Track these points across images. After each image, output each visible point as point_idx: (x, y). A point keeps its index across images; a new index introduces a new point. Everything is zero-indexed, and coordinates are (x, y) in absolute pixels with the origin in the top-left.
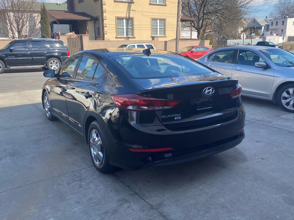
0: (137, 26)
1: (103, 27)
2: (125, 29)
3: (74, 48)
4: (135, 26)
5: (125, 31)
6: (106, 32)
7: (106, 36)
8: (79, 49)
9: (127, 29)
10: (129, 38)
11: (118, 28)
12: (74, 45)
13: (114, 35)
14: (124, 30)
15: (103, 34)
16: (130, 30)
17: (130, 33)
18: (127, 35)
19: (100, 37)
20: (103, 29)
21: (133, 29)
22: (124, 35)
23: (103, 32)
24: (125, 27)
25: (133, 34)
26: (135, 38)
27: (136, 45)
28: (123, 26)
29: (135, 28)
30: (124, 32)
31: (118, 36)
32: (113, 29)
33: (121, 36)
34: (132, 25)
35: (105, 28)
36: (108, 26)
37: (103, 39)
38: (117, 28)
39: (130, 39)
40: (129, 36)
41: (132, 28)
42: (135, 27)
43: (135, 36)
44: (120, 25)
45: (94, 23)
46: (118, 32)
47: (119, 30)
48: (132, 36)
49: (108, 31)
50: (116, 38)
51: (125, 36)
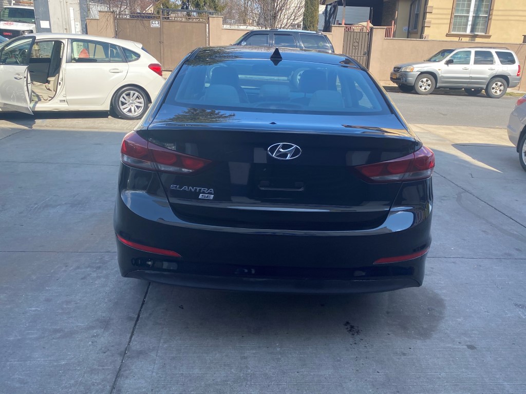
0: (500, 13)
1: (425, 13)
2: (470, 19)
3: (354, 51)
4: (494, 13)
5: (470, 23)
6: (430, 22)
7: (427, 31)
8: (362, 53)
9: (476, 18)
10: (476, 36)
11: (455, 16)
12: (356, 44)
13: (445, 29)
14: (468, 20)
15: (423, 28)
16: (481, 21)
17: (480, 27)
18: (473, 30)
19: (416, 33)
20: (424, 17)
21: (488, 19)
22: (465, 30)
23: (423, 22)
24: (471, 14)
25: (486, 29)
26: (489, 37)
27: (473, 51)
28: (468, 11)
29: (493, 17)
30: (467, 25)
31: (452, 33)
32: (444, 17)
33: (460, 31)
34: (489, 11)
35: (428, 16)
36: (434, 11)
37: (421, 37)
38: (453, 16)
39: (477, 40)
40: (476, 33)
41: (486, 17)
42: (495, 15)
43: (490, 34)
44: (462, 10)
45: (411, 5)
46: (455, 24)
47: (458, 20)
48: (483, 34)
49: (433, 21)
50: (447, 35)
51: (468, 32)
